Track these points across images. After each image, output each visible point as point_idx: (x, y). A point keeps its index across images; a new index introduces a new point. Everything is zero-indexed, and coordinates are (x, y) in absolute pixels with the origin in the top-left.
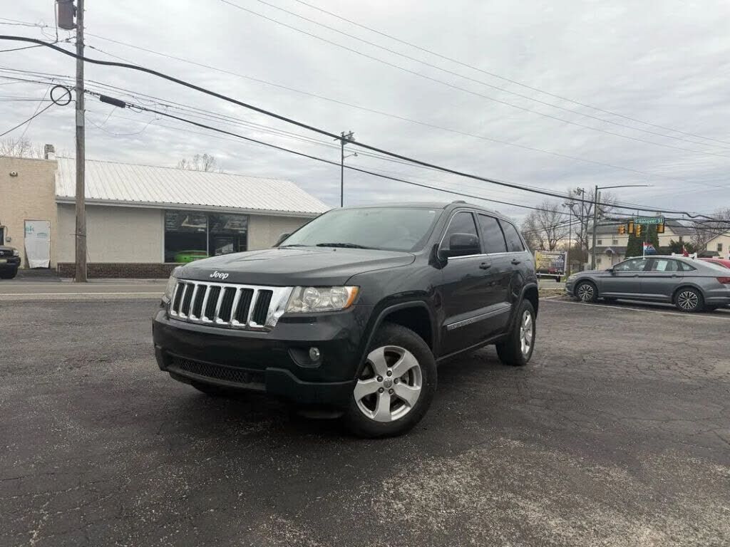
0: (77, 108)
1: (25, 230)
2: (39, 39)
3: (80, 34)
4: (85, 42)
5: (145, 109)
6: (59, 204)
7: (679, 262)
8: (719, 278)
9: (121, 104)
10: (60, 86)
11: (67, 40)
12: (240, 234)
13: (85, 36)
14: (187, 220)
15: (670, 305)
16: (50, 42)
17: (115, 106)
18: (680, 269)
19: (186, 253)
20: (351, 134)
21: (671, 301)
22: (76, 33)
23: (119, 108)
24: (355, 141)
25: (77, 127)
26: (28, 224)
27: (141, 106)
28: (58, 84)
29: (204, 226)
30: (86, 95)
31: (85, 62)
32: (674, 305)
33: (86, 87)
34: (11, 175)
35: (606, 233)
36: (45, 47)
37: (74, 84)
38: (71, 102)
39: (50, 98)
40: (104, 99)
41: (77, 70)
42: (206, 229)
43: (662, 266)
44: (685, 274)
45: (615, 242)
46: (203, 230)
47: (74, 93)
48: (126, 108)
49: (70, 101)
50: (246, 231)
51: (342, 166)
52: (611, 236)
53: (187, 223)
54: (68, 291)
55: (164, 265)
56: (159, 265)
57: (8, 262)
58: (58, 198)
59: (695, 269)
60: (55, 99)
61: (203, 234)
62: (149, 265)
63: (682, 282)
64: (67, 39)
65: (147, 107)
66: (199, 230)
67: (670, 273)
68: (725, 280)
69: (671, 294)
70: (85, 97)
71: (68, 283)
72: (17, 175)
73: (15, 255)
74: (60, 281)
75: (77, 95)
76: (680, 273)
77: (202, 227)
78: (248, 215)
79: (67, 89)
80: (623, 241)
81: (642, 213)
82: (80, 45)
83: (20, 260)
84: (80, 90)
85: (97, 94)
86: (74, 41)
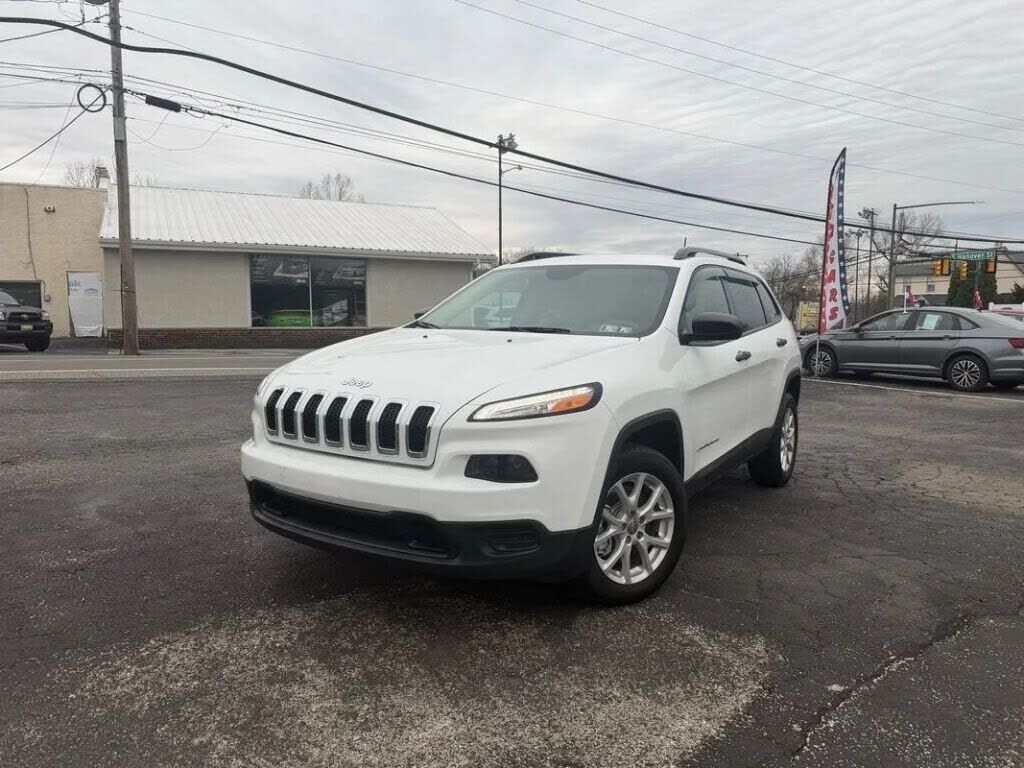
0: (114, 116)
1: (69, 285)
2: (58, 20)
3: (114, 11)
4: (122, 22)
5: (209, 113)
6: (105, 249)
7: (956, 316)
8: (1011, 340)
9: (174, 107)
10: (89, 85)
11: (97, 20)
12: (355, 287)
13: (121, 13)
14: (281, 267)
15: (940, 380)
16: (72, 24)
17: (167, 111)
18: (957, 327)
19: (282, 314)
20: (511, 137)
21: (941, 373)
22: (108, 9)
23: (173, 113)
24: (517, 149)
25: (116, 141)
26: (72, 277)
27: (204, 109)
28: (87, 82)
29: (305, 275)
30: (126, 97)
31: (122, 50)
32: (946, 381)
33: (126, 85)
34: (46, 210)
35: (918, 275)
36: (67, 31)
37: (109, 81)
38: (106, 107)
39: (78, 104)
40: (152, 101)
41: (113, 61)
42: (307, 280)
43: (931, 322)
44: (964, 334)
45: (931, 288)
46: (304, 281)
47: (110, 95)
48: (183, 112)
49: (104, 105)
50: (364, 282)
51: (500, 186)
52: (925, 279)
53: (280, 271)
54: (115, 366)
55: (251, 330)
56: (245, 330)
57: (35, 328)
58: (102, 241)
59: (977, 326)
60: (85, 103)
61: (304, 287)
62: (230, 330)
63: (957, 346)
64: (97, 18)
65: (210, 110)
66: (299, 281)
67: (942, 333)
68: (1018, 343)
69: (942, 365)
70: (125, 98)
71: (114, 356)
72: (54, 211)
73: (43, 319)
74: (106, 354)
75: (114, 97)
76: (957, 333)
77: (301, 277)
78: (366, 260)
79: (100, 89)
80: (942, 287)
81: (962, 244)
82: (115, 25)
83: (52, 326)
84: (119, 89)
85: (141, 94)
86: (107, 20)
